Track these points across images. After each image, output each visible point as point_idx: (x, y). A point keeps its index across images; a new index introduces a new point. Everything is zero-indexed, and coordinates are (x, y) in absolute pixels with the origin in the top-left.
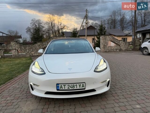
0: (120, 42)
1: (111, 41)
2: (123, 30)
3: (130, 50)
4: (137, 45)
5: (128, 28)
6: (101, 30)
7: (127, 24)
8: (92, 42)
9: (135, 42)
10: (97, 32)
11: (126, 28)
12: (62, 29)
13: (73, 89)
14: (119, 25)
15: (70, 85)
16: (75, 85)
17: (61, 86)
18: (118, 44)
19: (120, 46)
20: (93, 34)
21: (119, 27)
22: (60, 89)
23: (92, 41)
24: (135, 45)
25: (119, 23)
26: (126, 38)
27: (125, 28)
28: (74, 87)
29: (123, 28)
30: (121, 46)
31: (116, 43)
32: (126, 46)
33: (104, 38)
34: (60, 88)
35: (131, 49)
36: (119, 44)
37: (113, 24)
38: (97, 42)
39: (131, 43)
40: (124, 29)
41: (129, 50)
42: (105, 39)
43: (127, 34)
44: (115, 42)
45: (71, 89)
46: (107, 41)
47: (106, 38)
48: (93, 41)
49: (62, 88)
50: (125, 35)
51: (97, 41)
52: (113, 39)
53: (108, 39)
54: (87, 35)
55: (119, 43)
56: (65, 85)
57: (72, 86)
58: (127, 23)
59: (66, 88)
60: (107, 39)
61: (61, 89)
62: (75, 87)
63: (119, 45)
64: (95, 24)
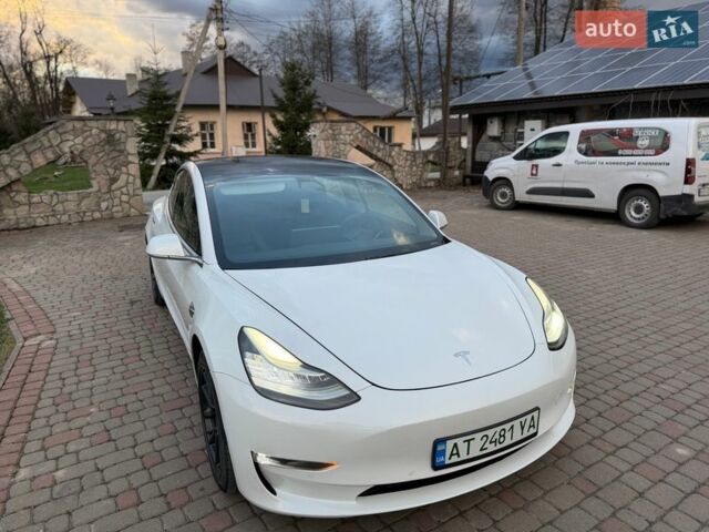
0: (393, 153)
1: (358, 148)
2: (365, 87)
3: (429, 184)
4: (453, 164)
5: (386, 81)
6: (290, 89)
7: (381, 61)
8: (242, 142)
9: (447, 153)
10: (275, 96)
11: (379, 77)
12: (48, 58)
13: (499, 446)
14: (347, 64)
15: (490, 433)
16: (507, 429)
17: (455, 445)
18: (384, 162)
19: (393, 171)
20: (259, 104)
21: (349, 69)
22: (447, 462)
23: (242, 136)
24: (449, 165)
25: (347, 53)
26: (390, 129)
27: (375, 78)
28: (502, 439)
29: (365, 79)
30: (395, 167)
31: (380, 155)
32: (415, 168)
33: (330, 131)
34: (448, 455)
35: (432, 184)
36: (390, 162)
37: (323, 54)
38: (279, 147)
39: (431, 158)
40: (370, 81)
41: (426, 187)
42: (334, 137)
43: (397, 112)
44: (375, 152)
45: (492, 448)
46: (342, 147)
47: (336, 132)
48: (246, 137)
49: (458, 454)
50: (387, 113)
51: (274, 139)
52: (365, 140)
53: (347, 137)
54: (230, 103)
55: (390, 155)
56: (469, 441)
57: (497, 436)
58: (380, 57)
59: (475, 452)
60: (342, 137)
61: (455, 459)
62: (508, 435)
63: (387, 164)
64: (235, 49)
